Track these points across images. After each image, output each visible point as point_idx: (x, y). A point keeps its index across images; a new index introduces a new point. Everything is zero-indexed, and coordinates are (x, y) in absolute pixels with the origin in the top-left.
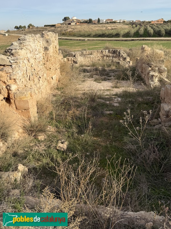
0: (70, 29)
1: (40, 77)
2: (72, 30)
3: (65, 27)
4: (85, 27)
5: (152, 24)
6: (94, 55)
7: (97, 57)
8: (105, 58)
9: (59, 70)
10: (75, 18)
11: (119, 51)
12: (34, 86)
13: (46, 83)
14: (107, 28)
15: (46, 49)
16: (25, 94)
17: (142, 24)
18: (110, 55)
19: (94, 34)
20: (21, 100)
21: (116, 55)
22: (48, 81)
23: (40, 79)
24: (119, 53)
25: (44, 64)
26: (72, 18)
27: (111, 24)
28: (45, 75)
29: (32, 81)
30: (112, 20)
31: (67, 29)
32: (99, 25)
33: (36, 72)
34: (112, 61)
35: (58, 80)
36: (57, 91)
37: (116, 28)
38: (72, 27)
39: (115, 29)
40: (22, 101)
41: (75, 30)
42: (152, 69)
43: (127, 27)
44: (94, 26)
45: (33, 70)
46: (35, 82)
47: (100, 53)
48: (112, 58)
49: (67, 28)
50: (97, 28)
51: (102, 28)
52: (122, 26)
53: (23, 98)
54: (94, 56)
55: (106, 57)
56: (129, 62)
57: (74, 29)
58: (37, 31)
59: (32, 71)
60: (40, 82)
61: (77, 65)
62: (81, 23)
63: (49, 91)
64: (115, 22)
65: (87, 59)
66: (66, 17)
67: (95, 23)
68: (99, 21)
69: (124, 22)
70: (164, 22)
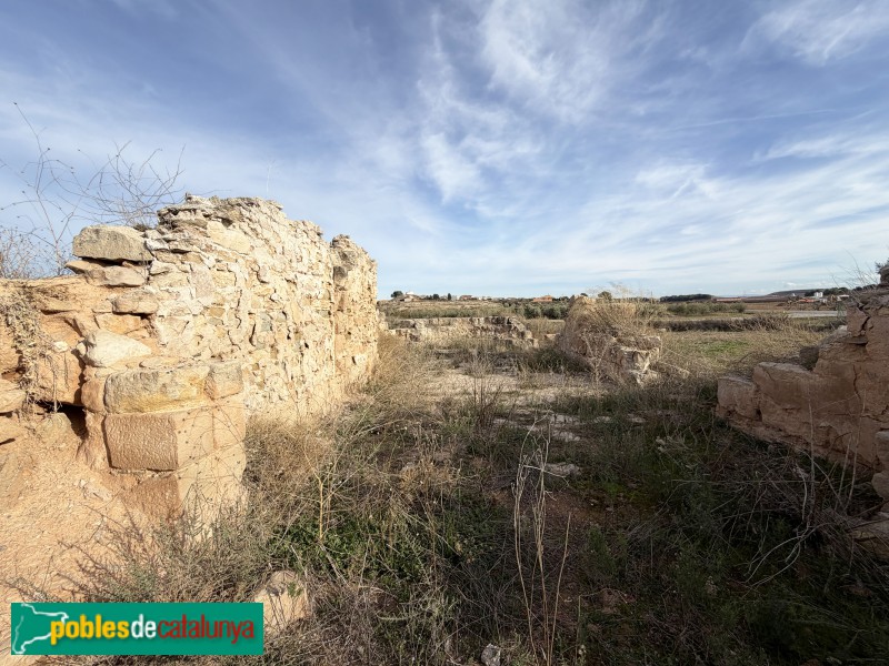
0: (403, 308)
1: (307, 346)
2: (406, 308)
3: (394, 305)
4: (427, 304)
5: (534, 302)
6: (455, 327)
7: (461, 330)
8: (479, 332)
9: (375, 345)
10: (412, 293)
11: (507, 318)
12: (271, 370)
13: (330, 369)
14: (464, 306)
15: (338, 272)
16: (161, 381)
18: (490, 326)
20: (140, 415)
21: (503, 326)
22: (338, 364)
23: (305, 351)
24: (509, 323)
25: (329, 313)
26: (406, 293)
27: (470, 301)
28: (328, 344)
29: (269, 349)
30: (471, 296)
31: (398, 308)
32: (450, 303)
33: (290, 323)
34: (496, 339)
35: (370, 368)
36: (365, 396)
38: (406, 304)
40: (144, 419)
41: (412, 308)
42: (619, 340)
43: (495, 305)
44: (443, 302)
45: (276, 314)
46: (280, 357)
47: (469, 323)
48: (493, 334)
49: (398, 306)
50: (447, 307)
51: (454, 307)
53: (151, 404)
54: (455, 329)
55: (482, 331)
56: (532, 341)
57: (409, 307)
59: (271, 314)
60: (305, 361)
61: (420, 344)
62: (421, 299)
63: (339, 395)
64: (475, 299)
65: (440, 333)
66: (397, 292)
67: (443, 300)
68: (449, 297)
69: (490, 299)
70: (554, 299)
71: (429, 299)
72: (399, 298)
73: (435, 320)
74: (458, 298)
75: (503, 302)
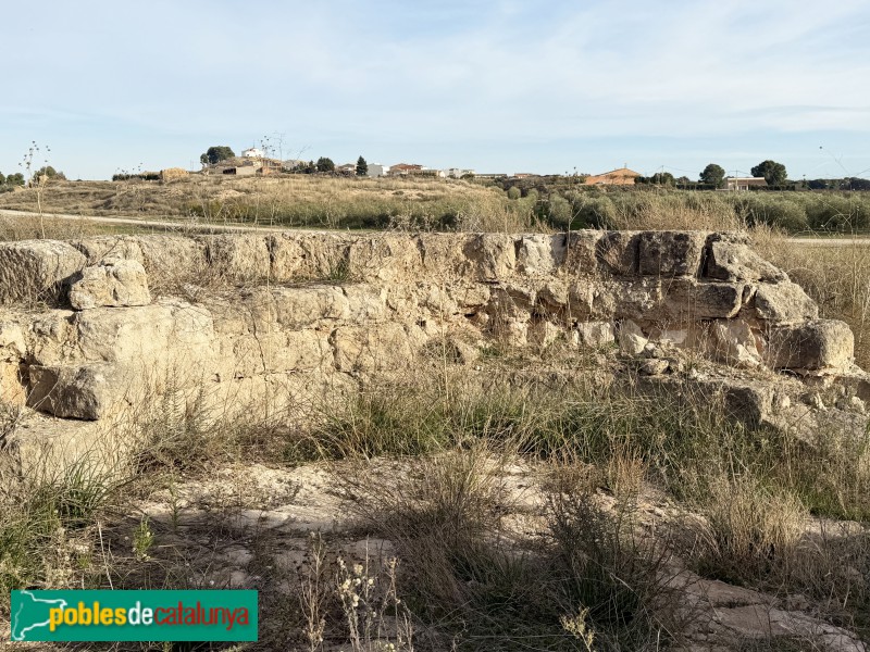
0: (231, 191)
2: (238, 194)
3: (205, 183)
4: (300, 185)
5: (589, 187)
6: (376, 292)
7: (410, 311)
8: (520, 324)
10: (258, 152)
11: (699, 239)
14: (402, 193)
17: (546, 187)
18: (588, 290)
19: (344, 215)
21: (670, 291)
24: (710, 269)
26: (243, 152)
27: (417, 179)
30: (418, 167)
31: (216, 192)
32: (364, 182)
37: (441, 197)
38: (239, 182)
39: (436, 198)
41: (255, 196)
43: (485, 192)
44: (343, 181)
47: (459, 269)
48: (607, 336)
49: (217, 188)
50: (356, 193)
51: (376, 194)
52: (463, 188)
54: (377, 306)
55: (536, 317)
57: (247, 191)
58: (70, 194)
62: (283, 170)
64: (431, 175)
65: (277, 335)
66: (219, 149)
67: (344, 173)
68: (362, 167)
69: (469, 177)
70: (639, 180)
71: (307, 170)
72: (224, 164)
73: (246, 247)
74: (386, 169)
75: (504, 183)
